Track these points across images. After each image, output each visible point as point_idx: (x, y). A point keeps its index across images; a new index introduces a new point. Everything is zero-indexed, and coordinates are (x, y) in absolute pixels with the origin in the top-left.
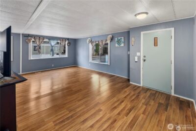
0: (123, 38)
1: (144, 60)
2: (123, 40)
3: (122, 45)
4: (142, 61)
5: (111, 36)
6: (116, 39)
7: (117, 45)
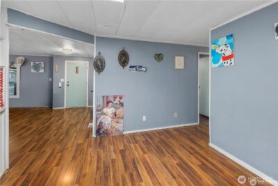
0: (43, 63)
1: (68, 85)
2: (43, 65)
3: (42, 71)
4: (65, 86)
5: (23, 59)
6: (32, 63)
7: (33, 71)
